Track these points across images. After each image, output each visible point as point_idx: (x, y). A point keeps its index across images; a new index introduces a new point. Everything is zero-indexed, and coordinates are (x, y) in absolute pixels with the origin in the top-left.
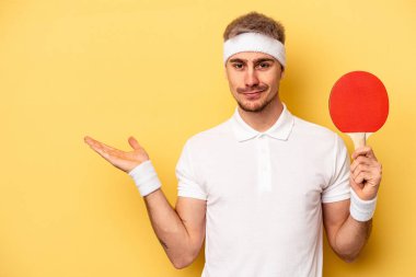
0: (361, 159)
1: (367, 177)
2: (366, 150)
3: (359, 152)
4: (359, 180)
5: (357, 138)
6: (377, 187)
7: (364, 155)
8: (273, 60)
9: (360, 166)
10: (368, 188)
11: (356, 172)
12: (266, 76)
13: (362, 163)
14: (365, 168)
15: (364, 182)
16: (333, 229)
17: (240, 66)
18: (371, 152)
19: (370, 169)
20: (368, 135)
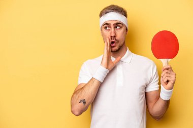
0: (166, 71)
1: (169, 79)
2: (168, 67)
3: (165, 68)
4: (165, 80)
5: (164, 62)
6: (174, 83)
7: (168, 69)
9: (166, 74)
10: (170, 84)
11: (164, 77)
13: (167, 73)
14: (168, 75)
15: (168, 81)
16: (150, 105)
18: (171, 68)
19: (171, 75)
20: (169, 60)
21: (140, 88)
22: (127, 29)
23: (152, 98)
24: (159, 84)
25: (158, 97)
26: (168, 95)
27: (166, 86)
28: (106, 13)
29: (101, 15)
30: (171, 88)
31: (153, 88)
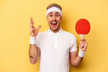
1: (84, 46)
2: (84, 39)
3: (82, 39)
5: (82, 36)
7: (83, 40)
9: (82, 43)
10: (84, 49)
11: (81, 45)
14: (83, 43)
15: (83, 47)
18: (85, 40)
20: (85, 35)
23: (73, 55)
25: (77, 55)
26: (82, 54)
27: (82, 49)
29: (48, 9)
30: (85, 51)
31: (74, 50)
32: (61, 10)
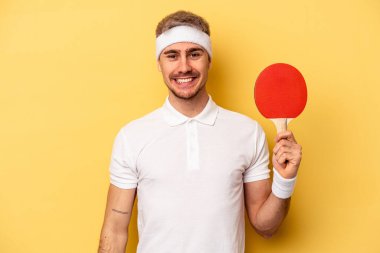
0: (283, 141)
1: (289, 157)
2: (287, 134)
3: (281, 136)
4: (282, 160)
5: (279, 124)
6: (298, 166)
7: (286, 138)
8: (202, 50)
9: (283, 148)
10: (290, 168)
11: (279, 154)
12: (198, 64)
13: (284, 146)
14: (286, 149)
15: (287, 162)
17: (173, 57)
18: (292, 136)
19: (292, 150)
20: (289, 120)
21: (232, 175)
22: (209, 59)
23: (256, 194)
24: (270, 167)
25: (268, 193)
27: (282, 171)
28: (171, 27)
30: (293, 175)
31: (258, 175)
32: (208, 32)
